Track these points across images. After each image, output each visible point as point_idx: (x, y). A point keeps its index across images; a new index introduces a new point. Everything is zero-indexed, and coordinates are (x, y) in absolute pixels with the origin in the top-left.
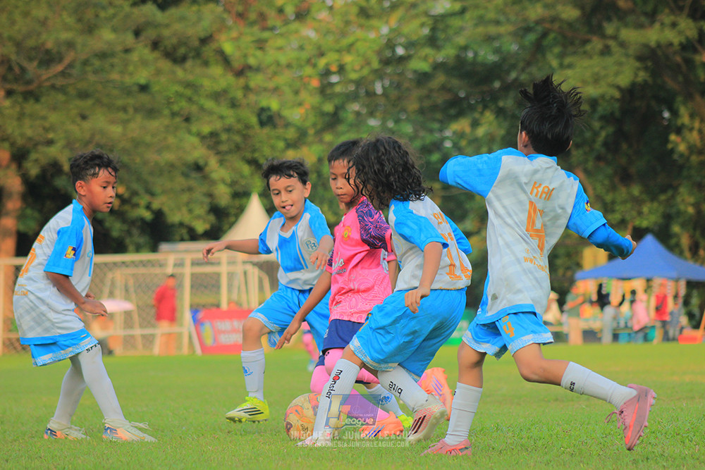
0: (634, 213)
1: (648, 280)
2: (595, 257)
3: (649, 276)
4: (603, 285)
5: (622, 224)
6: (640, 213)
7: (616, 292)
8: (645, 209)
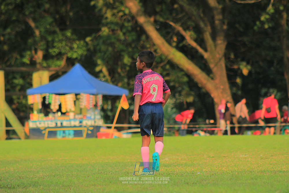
0: (68, 48)
1: (76, 95)
2: (41, 78)
3: (77, 92)
4: (47, 98)
5: (60, 55)
6: (72, 48)
7: (55, 102)
8: (75, 46)
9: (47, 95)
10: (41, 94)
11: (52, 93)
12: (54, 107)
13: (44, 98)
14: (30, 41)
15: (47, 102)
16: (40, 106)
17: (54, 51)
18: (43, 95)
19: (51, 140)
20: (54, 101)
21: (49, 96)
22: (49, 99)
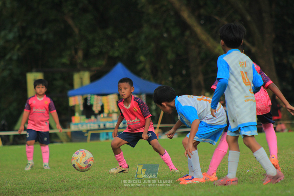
0: (109, 47)
2: (81, 79)
4: (89, 99)
5: (100, 54)
6: (113, 47)
7: (97, 104)
8: (116, 44)
9: (89, 96)
10: (82, 95)
11: (94, 94)
12: (96, 109)
13: (86, 100)
14: (69, 41)
15: (89, 104)
16: (81, 108)
17: (95, 50)
18: (85, 96)
19: (94, 143)
20: (96, 102)
21: (91, 97)
22: (90, 100)
